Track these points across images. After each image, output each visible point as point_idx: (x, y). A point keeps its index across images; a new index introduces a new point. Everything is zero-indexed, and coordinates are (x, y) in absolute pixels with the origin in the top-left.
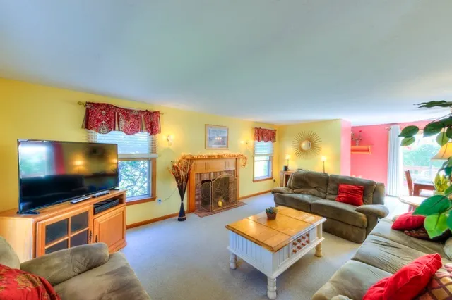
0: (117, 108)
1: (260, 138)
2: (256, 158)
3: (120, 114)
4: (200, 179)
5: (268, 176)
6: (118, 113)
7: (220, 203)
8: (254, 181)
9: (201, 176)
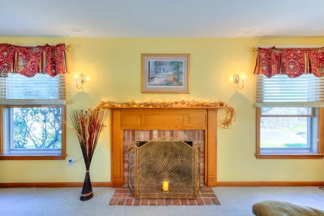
0: (16, 47)
1: (274, 67)
2: (265, 111)
3: (20, 54)
4: (133, 140)
5: (311, 149)
6: (18, 53)
7: (166, 185)
8: (258, 155)
9: (133, 135)
